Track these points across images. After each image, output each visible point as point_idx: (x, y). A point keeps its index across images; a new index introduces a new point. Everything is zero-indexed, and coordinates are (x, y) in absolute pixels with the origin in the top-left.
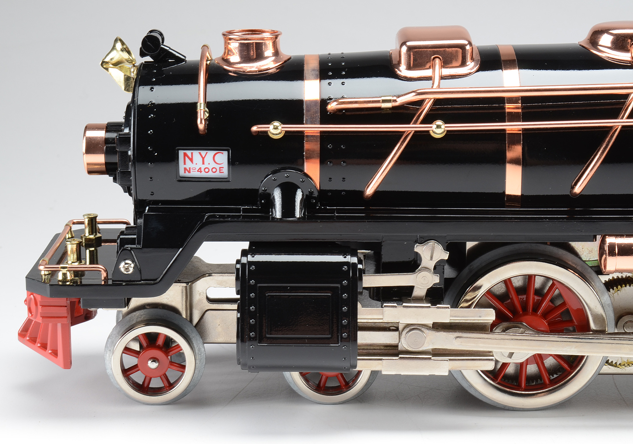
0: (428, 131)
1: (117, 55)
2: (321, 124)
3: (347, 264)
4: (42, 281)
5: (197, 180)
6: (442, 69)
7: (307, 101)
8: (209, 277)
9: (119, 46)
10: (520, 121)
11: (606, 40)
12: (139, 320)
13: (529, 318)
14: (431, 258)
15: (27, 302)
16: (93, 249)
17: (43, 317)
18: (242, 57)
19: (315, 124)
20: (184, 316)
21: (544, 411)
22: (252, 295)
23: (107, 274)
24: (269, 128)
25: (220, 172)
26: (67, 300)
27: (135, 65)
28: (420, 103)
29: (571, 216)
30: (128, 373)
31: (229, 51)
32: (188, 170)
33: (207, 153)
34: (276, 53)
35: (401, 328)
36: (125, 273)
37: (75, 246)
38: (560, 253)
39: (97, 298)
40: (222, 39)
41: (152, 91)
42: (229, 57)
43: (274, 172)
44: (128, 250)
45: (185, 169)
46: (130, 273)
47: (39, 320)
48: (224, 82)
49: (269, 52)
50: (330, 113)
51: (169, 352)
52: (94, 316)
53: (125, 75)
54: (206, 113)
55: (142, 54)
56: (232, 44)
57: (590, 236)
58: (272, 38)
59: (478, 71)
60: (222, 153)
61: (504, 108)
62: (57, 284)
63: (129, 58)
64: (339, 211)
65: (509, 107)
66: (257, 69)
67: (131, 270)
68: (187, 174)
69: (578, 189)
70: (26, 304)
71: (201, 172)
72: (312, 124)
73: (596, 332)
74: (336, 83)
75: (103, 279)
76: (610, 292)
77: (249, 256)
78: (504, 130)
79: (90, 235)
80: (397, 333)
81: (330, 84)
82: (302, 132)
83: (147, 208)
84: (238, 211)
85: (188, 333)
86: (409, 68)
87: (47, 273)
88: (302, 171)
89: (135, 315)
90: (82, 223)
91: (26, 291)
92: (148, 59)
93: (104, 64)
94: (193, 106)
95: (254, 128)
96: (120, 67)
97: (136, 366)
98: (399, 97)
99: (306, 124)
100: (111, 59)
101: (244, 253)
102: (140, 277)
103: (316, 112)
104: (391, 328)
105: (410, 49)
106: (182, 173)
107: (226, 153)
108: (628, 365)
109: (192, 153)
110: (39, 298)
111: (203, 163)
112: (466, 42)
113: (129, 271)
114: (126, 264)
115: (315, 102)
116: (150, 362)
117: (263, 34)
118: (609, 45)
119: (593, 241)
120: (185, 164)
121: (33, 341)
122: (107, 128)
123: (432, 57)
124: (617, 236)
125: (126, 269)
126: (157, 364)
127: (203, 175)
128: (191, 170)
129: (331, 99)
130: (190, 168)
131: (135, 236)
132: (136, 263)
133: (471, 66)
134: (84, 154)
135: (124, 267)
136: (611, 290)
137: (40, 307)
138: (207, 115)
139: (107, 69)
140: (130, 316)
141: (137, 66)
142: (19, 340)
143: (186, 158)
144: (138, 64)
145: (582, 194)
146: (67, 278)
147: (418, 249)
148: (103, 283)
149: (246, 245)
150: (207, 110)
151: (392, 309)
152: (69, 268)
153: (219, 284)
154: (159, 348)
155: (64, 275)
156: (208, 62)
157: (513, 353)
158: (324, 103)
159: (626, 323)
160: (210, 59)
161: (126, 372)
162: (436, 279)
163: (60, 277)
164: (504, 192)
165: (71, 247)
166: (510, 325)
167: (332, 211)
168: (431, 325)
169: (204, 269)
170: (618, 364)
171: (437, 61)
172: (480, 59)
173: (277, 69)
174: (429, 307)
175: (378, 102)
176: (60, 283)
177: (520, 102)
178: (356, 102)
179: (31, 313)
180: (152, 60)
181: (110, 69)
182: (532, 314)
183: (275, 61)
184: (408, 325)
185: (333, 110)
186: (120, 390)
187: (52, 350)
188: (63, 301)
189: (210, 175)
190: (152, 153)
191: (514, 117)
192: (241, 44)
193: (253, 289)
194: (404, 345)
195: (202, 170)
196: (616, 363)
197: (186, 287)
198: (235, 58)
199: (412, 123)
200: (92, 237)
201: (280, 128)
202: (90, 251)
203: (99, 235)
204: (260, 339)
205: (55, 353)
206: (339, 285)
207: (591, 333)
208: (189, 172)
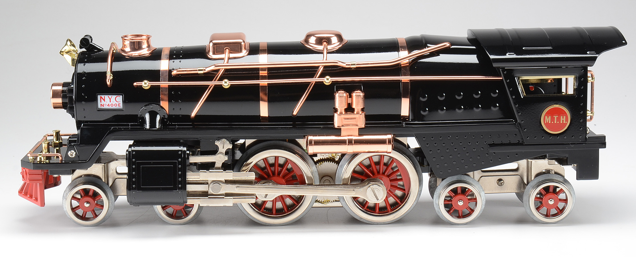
0: (221, 85)
1: (68, 48)
2: (169, 81)
3: (181, 151)
4: (29, 161)
5: (107, 110)
6: (230, 54)
7: (162, 70)
8: (117, 161)
9: (69, 43)
10: (266, 80)
11: (312, 40)
12: (80, 182)
13: (275, 178)
14: (223, 148)
15: (22, 173)
16: (58, 148)
17: (30, 180)
18: (131, 48)
19: (165, 82)
20: (104, 181)
21: (286, 226)
22: (134, 166)
23: (62, 158)
24: (142, 83)
25: (119, 106)
26: (42, 171)
27: (77, 53)
28: (217, 71)
29: (294, 126)
30: (75, 210)
31: (124, 45)
32: (103, 105)
33: (112, 96)
34: (149, 46)
35: (209, 183)
36: (71, 157)
37: (46, 144)
38: (291, 145)
39: (57, 170)
40: (121, 39)
41: (85, 66)
42: (124, 49)
43: (145, 106)
44: (72, 145)
45: (101, 105)
46: (73, 157)
47: (28, 182)
48: (121, 61)
49: (145, 46)
50: (173, 76)
51: (95, 199)
52: (59, 184)
53: (72, 58)
54: (111, 76)
55: (81, 48)
56: (126, 42)
57: (302, 136)
58: (146, 39)
59: (247, 55)
60: (120, 97)
61: (259, 73)
62: (36, 163)
63: (74, 49)
64: (178, 125)
65: (262, 73)
66: (138, 55)
67: (74, 155)
68: (102, 107)
69: (295, 113)
70: (21, 174)
71: (109, 106)
72: (164, 81)
73: (309, 184)
74: (177, 61)
75: (60, 160)
76: (317, 165)
77: (132, 147)
78: (259, 84)
79: (56, 141)
80: (207, 185)
81: (173, 62)
82: (159, 86)
83: (82, 124)
84: (128, 125)
85: (105, 189)
86: (214, 54)
87: (32, 158)
88: (159, 105)
89: (78, 180)
90: (52, 135)
91: (21, 167)
92: (84, 50)
93: (61, 52)
94: (104, 74)
95: (135, 84)
96: (70, 54)
97: (78, 206)
98: (206, 68)
99: (161, 81)
100: (65, 50)
101: (130, 146)
102: (78, 159)
103: (166, 76)
104: (205, 183)
105: (214, 44)
106: (99, 107)
107: (121, 96)
108: (327, 202)
109: (104, 97)
110: (27, 170)
111: (110, 102)
112: (242, 41)
113: (73, 156)
114: (71, 152)
115: (166, 71)
116: (85, 203)
117: (143, 37)
118: (314, 43)
119: (303, 138)
120: (101, 102)
121: (26, 194)
122: (63, 85)
123: (225, 48)
124: (314, 136)
125: (71, 155)
126: (89, 205)
127: (110, 107)
128: (104, 105)
129: (174, 69)
130: (103, 104)
131: (76, 139)
132: (76, 152)
133: (244, 52)
134: (51, 98)
135: (70, 154)
136: (317, 164)
137: (28, 175)
138: (112, 77)
139: (63, 55)
140: (75, 180)
141: (78, 53)
142: (19, 195)
143: (102, 99)
144: (78, 52)
145: (297, 116)
146: (42, 160)
147: (217, 143)
148: (60, 162)
149: (131, 142)
150: (112, 75)
151: (204, 173)
152: (43, 155)
153: (122, 165)
154: (90, 196)
155: (40, 158)
156: (115, 51)
157: (267, 194)
158: (170, 71)
159: (325, 180)
160: (115, 49)
161: (73, 209)
162: (226, 158)
163: (38, 160)
164: (260, 115)
165: (45, 145)
166: (266, 181)
167: (175, 125)
168: (224, 181)
169: (115, 157)
170: (322, 201)
171: (227, 50)
172: (249, 49)
173: (150, 54)
174: (222, 172)
175: (197, 70)
176: (38, 162)
177: (267, 70)
178: (185, 71)
179: (24, 178)
180: (86, 50)
181: (64, 55)
182: (277, 176)
183: (148, 50)
184: (213, 181)
185: (175, 75)
186: (71, 219)
187: (35, 198)
188: (39, 171)
189: (114, 107)
190: (84, 96)
191: (264, 78)
192: (130, 42)
193: (134, 163)
194: (211, 191)
195: (110, 105)
196: (321, 201)
197: (104, 165)
198: (128, 49)
199: (213, 81)
200: (57, 142)
201: (147, 83)
202: (56, 149)
203: (61, 141)
204: (139, 188)
205: (36, 199)
206: (177, 161)
207: (306, 185)
208: (103, 106)
